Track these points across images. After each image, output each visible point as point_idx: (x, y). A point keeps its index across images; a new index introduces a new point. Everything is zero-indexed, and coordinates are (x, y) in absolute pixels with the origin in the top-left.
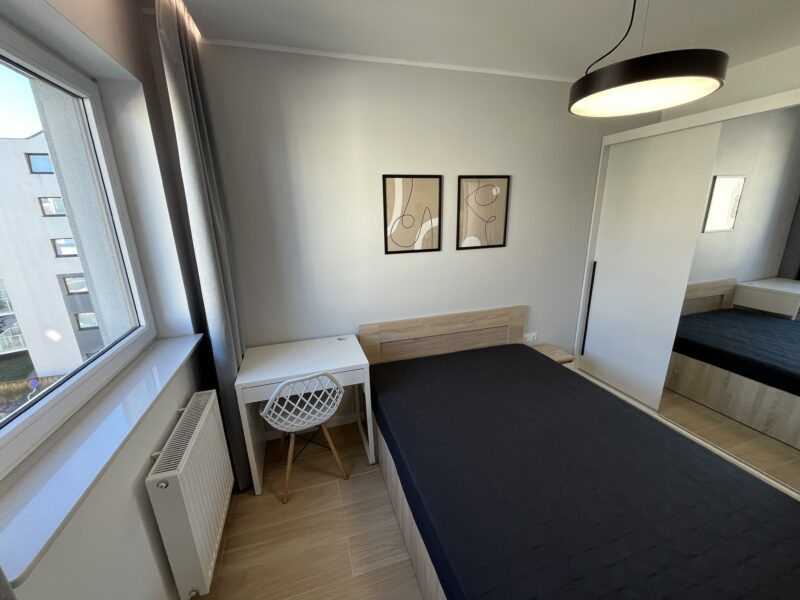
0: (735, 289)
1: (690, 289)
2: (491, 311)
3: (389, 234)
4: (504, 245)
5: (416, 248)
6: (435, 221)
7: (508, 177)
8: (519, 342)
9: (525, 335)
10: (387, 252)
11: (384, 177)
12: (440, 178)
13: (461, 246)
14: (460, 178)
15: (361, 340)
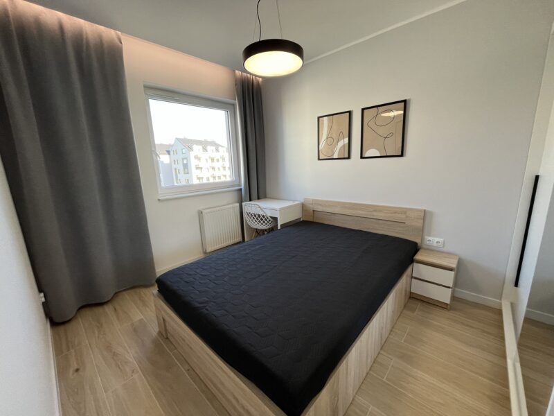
3: (320, 148)
4: (402, 155)
6: (346, 140)
7: (405, 101)
11: (319, 118)
12: (350, 113)
13: (363, 156)
14: (363, 110)
15: (303, 206)
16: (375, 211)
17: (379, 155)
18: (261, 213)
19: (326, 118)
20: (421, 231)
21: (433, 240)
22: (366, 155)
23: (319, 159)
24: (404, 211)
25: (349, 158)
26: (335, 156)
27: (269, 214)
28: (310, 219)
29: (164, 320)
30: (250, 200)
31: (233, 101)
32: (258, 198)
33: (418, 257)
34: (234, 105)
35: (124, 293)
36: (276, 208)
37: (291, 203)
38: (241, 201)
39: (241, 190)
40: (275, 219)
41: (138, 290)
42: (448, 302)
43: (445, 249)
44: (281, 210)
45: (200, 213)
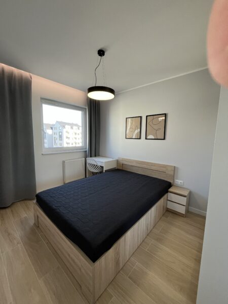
3: (127, 133)
4: (164, 139)
6: (139, 130)
7: (165, 114)
9: (176, 180)
10: (126, 138)
11: (127, 118)
12: (141, 117)
14: (147, 116)
15: (117, 161)
17: (154, 138)
18: (95, 164)
19: (130, 119)
20: (173, 177)
21: (178, 182)
22: (148, 138)
24: (165, 166)
25: (140, 139)
26: (134, 137)
27: (99, 164)
28: (121, 168)
29: (38, 217)
30: (91, 157)
31: (85, 107)
32: (95, 156)
33: (171, 190)
34: (86, 109)
35: (18, 203)
36: (103, 162)
37: (111, 160)
38: (86, 157)
39: (86, 151)
40: (102, 167)
41: (26, 201)
42: (184, 213)
43: (184, 187)
44: (105, 162)
45: (64, 162)
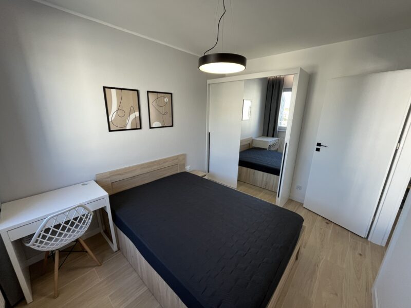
0: (253, 141)
1: (241, 142)
2: (170, 158)
3: (110, 120)
4: (172, 126)
5: (127, 128)
6: (137, 114)
7: (171, 94)
8: (184, 171)
9: (186, 167)
11: (104, 88)
12: (137, 91)
13: (151, 127)
14: (148, 92)
16: (164, 162)
17: (161, 126)
19: (113, 91)
20: (184, 165)
22: (153, 126)
23: (110, 131)
24: (177, 157)
25: (141, 128)
28: (111, 192)
